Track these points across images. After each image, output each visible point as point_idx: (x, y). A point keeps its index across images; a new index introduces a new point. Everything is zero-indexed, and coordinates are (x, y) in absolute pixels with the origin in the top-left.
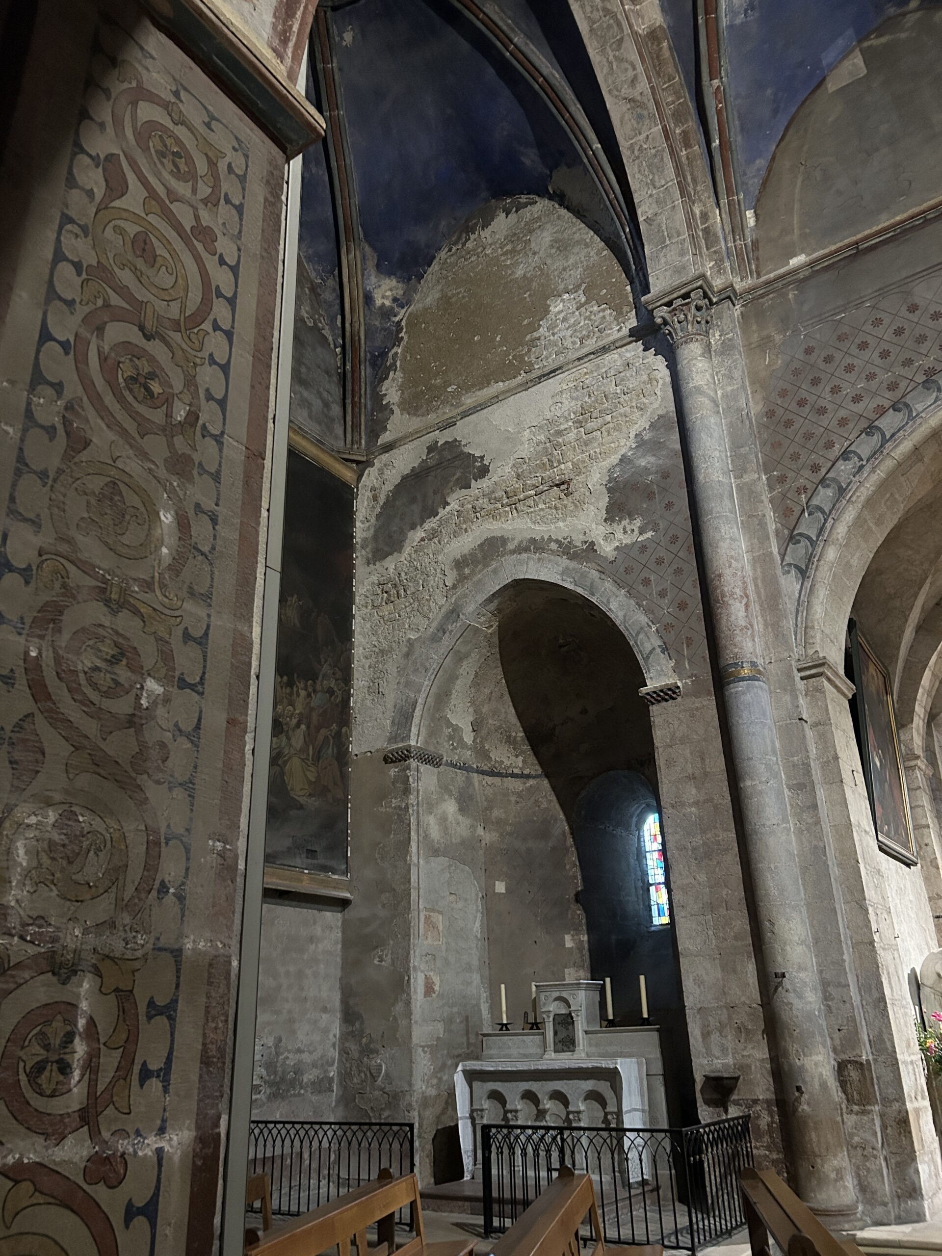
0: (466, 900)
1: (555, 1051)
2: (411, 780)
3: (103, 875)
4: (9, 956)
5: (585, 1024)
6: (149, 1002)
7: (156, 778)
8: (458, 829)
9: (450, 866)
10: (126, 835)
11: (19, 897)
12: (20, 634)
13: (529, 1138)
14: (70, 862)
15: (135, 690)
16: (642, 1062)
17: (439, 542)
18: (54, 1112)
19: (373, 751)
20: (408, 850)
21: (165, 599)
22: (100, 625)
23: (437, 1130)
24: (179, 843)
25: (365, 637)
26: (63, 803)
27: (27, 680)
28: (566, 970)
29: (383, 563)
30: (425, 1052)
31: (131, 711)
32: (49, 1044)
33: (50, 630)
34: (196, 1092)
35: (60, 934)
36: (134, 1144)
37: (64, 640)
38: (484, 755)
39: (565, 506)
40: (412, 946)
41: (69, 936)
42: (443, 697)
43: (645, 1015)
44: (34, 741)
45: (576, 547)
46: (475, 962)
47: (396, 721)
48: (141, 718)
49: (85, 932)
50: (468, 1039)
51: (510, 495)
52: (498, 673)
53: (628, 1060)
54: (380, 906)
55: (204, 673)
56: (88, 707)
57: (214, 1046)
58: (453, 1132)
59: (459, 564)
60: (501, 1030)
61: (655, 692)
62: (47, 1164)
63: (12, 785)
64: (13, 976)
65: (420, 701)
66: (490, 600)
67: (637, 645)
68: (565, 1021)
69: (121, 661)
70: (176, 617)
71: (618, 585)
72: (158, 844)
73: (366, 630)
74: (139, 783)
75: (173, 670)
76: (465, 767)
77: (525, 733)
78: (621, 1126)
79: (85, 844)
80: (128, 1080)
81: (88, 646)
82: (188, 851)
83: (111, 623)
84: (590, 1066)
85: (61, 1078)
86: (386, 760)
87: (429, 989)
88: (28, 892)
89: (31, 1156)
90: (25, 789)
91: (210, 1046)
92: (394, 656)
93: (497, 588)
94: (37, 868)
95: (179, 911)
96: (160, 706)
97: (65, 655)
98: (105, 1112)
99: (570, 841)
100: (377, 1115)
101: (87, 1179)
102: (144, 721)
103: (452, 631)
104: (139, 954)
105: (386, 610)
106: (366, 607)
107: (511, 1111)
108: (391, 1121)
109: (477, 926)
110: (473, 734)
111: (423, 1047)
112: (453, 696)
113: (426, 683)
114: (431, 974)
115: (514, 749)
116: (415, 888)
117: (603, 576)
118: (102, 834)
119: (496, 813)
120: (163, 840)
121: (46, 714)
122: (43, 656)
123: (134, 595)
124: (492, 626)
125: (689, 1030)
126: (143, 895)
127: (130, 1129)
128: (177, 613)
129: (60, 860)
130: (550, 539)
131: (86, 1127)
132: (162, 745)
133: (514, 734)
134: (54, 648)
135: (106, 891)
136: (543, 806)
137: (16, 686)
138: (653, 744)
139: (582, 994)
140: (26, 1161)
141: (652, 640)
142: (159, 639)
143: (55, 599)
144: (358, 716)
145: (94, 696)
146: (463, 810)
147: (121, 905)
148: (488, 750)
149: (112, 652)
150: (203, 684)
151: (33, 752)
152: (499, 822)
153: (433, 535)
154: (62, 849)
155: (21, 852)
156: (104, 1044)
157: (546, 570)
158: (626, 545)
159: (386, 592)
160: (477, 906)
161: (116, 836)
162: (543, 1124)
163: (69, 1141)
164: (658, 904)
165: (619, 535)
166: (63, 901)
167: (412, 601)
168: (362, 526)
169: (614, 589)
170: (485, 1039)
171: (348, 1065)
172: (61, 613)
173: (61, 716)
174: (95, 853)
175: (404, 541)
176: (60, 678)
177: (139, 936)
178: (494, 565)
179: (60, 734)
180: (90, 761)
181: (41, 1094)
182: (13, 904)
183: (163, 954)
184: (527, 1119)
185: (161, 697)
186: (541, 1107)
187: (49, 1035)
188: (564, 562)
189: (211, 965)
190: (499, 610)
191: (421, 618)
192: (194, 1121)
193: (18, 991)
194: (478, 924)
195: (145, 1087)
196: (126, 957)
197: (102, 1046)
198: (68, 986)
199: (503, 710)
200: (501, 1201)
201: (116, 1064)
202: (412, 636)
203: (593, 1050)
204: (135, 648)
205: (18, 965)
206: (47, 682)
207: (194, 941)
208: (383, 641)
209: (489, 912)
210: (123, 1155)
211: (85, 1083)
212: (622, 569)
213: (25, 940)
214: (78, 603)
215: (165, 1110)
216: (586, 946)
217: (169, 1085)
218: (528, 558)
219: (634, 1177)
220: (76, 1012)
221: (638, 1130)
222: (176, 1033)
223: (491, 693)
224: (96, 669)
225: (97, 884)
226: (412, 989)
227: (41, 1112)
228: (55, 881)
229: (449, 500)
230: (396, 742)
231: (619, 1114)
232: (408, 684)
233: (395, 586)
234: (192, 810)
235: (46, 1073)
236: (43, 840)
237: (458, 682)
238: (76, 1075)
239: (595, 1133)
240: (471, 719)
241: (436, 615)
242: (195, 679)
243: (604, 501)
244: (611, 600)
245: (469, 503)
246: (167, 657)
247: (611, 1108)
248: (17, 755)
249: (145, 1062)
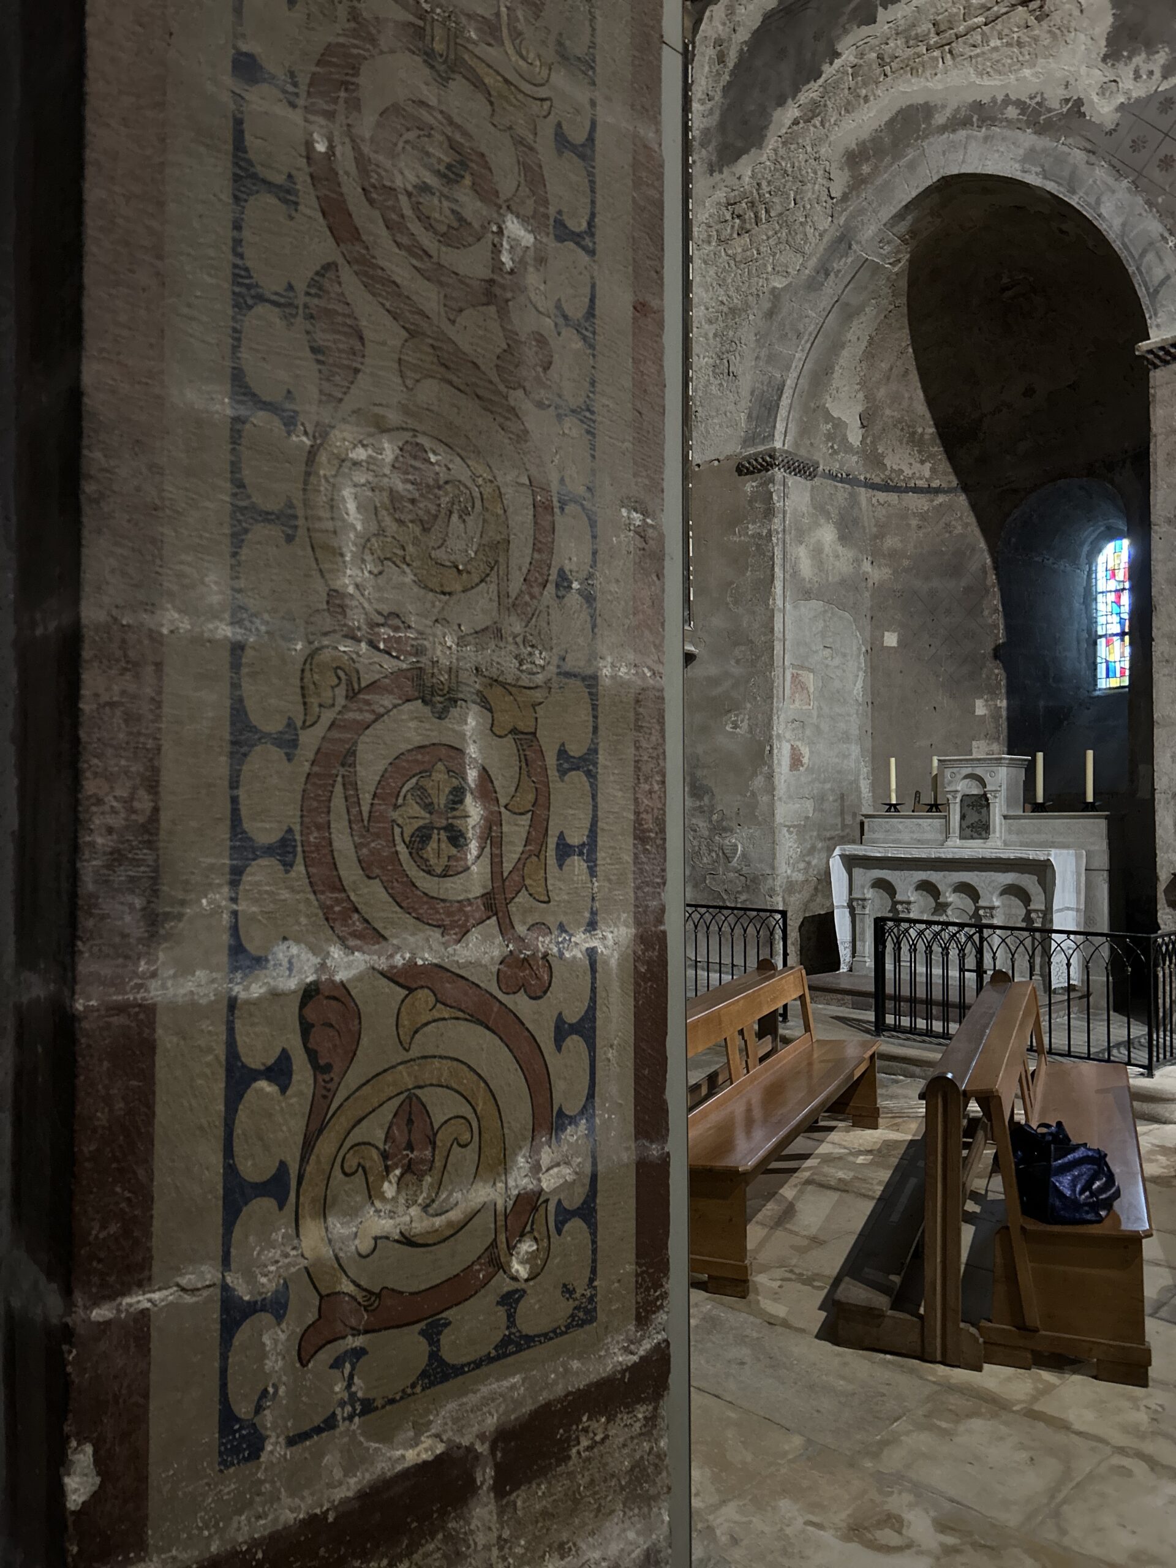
0: (844, 655)
1: (961, 838)
2: (775, 497)
3: (476, 553)
4: (358, 672)
5: (1004, 808)
6: (560, 751)
7: (537, 398)
8: (837, 563)
9: (825, 611)
10: (503, 491)
11: (359, 580)
12: (293, 106)
13: (921, 934)
14: (426, 530)
15: (490, 235)
16: (1081, 855)
17: (822, 124)
18: (451, 898)
19: (721, 458)
20: (770, 592)
21: (521, 62)
22: (422, 103)
23: (805, 918)
24: (579, 508)
25: (707, 291)
26: (403, 429)
27: (318, 198)
28: (974, 743)
29: (734, 169)
30: (790, 833)
31: (487, 274)
32: (432, 803)
33: (341, 101)
34: (631, 876)
35: (426, 643)
36: (558, 943)
37: (366, 125)
38: (875, 460)
39: (1036, 39)
40: (775, 711)
41: (439, 648)
42: (821, 377)
43: (1090, 798)
44: (344, 315)
45: (1050, 110)
46: (855, 731)
47: (754, 415)
48: (503, 287)
49: (461, 641)
50: (843, 820)
51: (942, 28)
52: (904, 336)
53: (1065, 851)
54: (733, 662)
55: (593, 215)
56: (421, 259)
57: (650, 816)
58: (827, 920)
59: (853, 158)
60: (888, 810)
61: (1162, 348)
62: (448, 967)
63: (321, 392)
64: (367, 703)
65: (789, 382)
66: (900, 216)
67: (1141, 273)
68: (978, 804)
69: (463, 177)
70: (542, 100)
71: (1118, 172)
72: (549, 508)
73: (709, 280)
74: (512, 403)
75: (546, 203)
76: (848, 480)
77: (937, 428)
78: (1048, 927)
79: (445, 501)
80: (542, 857)
81: (407, 142)
82: (593, 524)
83: (439, 101)
84: (1012, 856)
85: (454, 851)
86: (741, 470)
87: (796, 761)
88: (370, 572)
89: (426, 955)
90: (341, 400)
91: (644, 816)
92: (751, 317)
93: (914, 194)
94: (378, 534)
95: (589, 618)
96: (531, 269)
97: (372, 156)
98: (516, 900)
99: (992, 578)
100: (733, 897)
101: (503, 987)
102: (509, 295)
103: (839, 271)
104: (540, 679)
105: (738, 245)
106: (709, 243)
107: (902, 903)
108: (750, 906)
109: (857, 687)
110: (861, 432)
111: (789, 827)
112: (835, 375)
113: (797, 355)
114: (799, 743)
115: (919, 452)
116: (779, 640)
117: (1093, 159)
118: (467, 487)
119: (891, 542)
120: (556, 504)
121: (356, 267)
122: (338, 154)
123: (470, 47)
124: (899, 261)
125: (1157, 818)
126: (536, 590)
127: (551, 921)
128: (542, 92)
129: (410, 525)
130: (1007, 101)
131: (494, 918)
132: (541, 341)
133: (920, 430)
134: (353, 141)
135: (482, 581)
136: (956, 532)
137: (301, 208)
138: (1149, 429)
139: (1003, 773)
140: (420, 962)
141: (1167, 262)
142: (519, 142)
143: (341, 40)
144: (700, 409)
145: (427, 240)
146: (844, 538)
147: (508, 604)
148: (882, 455)
149: (447, 160)
150: (592, 235)
151: (345, 334)
152: (893, 555)
153: (814, 111)
154: (410, 506)
155: (351, 506)
156: (506, 807)
157: (996, 155)
158: (1138, 100)
159: (739, 216)
160: (860, 663)
161: (488, 490)
162: (943, 918)
163: (474, 936)
164: (1107, 662)
165: (1127, 83)
166: (423, 592)
167: (777, 227)
168: (701, 108)
169: (1110, 181)
170: (866, 821)
171: (695, 843)
172: (355, 70)
173: (380, 272)
174: (460, 517)
175: (766, 127)
176: (371, 202)
177: (537, 652)
178: (911, 154)
179: (383, 305)
180: (435, 360)
181: (429, 872)
182: (351, 590)
183: (572, 681)
184: (922, 912)
185: (531, 253)
186: (941, 900)
187: (430, 791)
188: (1028, 139)
189: (637, 701)
190: (913, 232)
191: (792, 254)
192: (632, 914)
193: (378, 726)
194: (859, 684)
195: (564, 867)
196: (520, 683)
197: (503, 810)
198: (446, 723)
199: (907, 395)
200: (897, 998)
201: (524, 836)
202: (778, 283)
203: (1014, 838)
204: (483, 155)
205: (373, 686)
206: (351, 208)
207: (613, 666)
208: (734, 295)
209: (873, 669)
210: (545, 956)
211: (486, 860)
212: (1128, 142)
213: (378, 649)
214: (382, 52)
215: (593, 899)
216: (1004, 713)
217: (596, 865)
218: (968, 137)
219: (1058, 981)
220: (463, 759)
221: (1068, 933)
222: (599, 795)
223: (891, 369)
224: (425, 188)
225: (469, 567)
226: (776, 762)
227: (433, 898)
228: (408, 558)
229: (839, 48)
230: (754, 445)
231: (1048, 912)
232: (771, 359)
233: (752, 204)
234: (593, 457)
235: (433, 845)
236: (382, 489)
237: (845, 353)
238: (473, 847)
239: (1009, 932)
240: (860, 408)
241: (816, 247)
242: (580, 225)
243: (1105, 23)
244: (1104, 198)
245: (872, 49)
246: (533, 177)
247: (1038, 904)
248: (323, 338)
249: (562, 833)
